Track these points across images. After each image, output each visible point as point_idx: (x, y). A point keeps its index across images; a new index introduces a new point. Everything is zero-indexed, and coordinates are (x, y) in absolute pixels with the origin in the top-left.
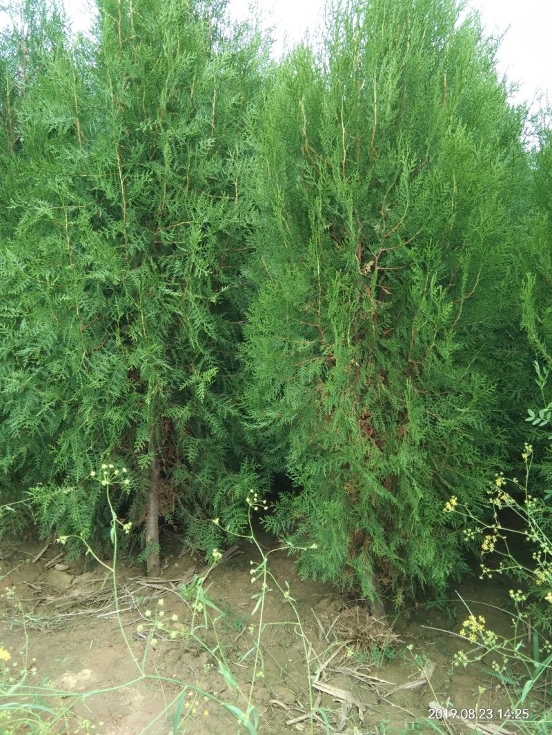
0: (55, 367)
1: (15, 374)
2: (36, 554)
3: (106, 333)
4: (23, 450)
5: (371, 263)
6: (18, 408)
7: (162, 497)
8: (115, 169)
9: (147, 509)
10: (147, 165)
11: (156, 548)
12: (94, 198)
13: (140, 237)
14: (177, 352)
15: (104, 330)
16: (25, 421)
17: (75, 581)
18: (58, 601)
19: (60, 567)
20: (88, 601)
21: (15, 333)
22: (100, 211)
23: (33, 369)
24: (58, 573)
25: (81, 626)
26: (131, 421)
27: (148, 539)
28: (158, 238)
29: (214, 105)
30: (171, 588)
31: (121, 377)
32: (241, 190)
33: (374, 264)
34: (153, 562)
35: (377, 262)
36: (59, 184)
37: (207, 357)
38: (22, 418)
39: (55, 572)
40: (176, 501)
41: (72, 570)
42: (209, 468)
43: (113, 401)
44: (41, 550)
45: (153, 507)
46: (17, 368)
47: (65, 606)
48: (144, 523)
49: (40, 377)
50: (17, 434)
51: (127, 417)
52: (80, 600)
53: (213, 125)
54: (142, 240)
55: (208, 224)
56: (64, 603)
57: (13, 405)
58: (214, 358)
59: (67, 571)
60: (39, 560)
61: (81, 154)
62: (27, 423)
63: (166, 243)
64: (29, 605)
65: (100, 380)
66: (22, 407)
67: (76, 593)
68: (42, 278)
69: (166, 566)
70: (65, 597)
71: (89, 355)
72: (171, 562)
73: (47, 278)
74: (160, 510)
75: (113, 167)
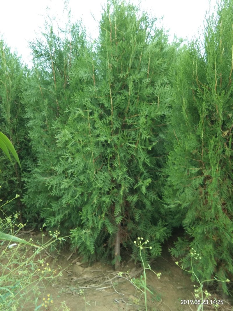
0: (82, 178)
1: (65, 180)
2: (68, 257)
3: (103, 163)
4: (67, 212)
5: (227, 131)
6: (66, 194)
7: (122, 235)
8: (109, 94)
9: (116, 240)
10: (122, 91)
11: (119, 258)
12: (100, 106)
13: (118, 122)
14: (131, 171)
15: (101, 161)
16: (69, 200)
17: (85, 271)
18: (78, 280)
19: (78, 263)
20: (91, 280)
21: (66, 163)
22: (102, 112)
23: (73, 178)
24: (77, 266)
25: (90, 294)
26: (113, 202)
27: (116, 254)
28: (126, 122)
29: (149, 64)
30: (126, 277)
31: (109, 182)
32: (161, 100)
33: (229, 132)
34: (117, 264)
35: (230, 131)
36: (87, 101)
37: (145, 174)
38: (67, 199)
39: (76, 265)
40: (128, 237)
41: (83, 265)
42: (144, 223)
43: (105, 193)
44: (70, 255)
45: (118, 239)
46: (66, 178)
47: (82, 283)
48: (114, 246)
49: (76, 182)
50: (65, 206)
51: (111, 200)
52: (88, 280)
53: (148, 73)
54: (119, 123)
55: (147, 116)
56: (81, 281)
57: (64, 193)
58: (148, 174)
59: (81, 266)
60: (69, 260)
61: (95, 89)
62: (70, 201)
63: (129, 124)
64: (67, 281)
65: (101, 184)
66: (68, 194)
67: (85, 276)
68: (79, 141)
69: (123, 266)
70: (81, 278)
71: (97, 173)
72: (125, 265)
73: (81, 141)
74: (121, 241)
75: (108, 93)
